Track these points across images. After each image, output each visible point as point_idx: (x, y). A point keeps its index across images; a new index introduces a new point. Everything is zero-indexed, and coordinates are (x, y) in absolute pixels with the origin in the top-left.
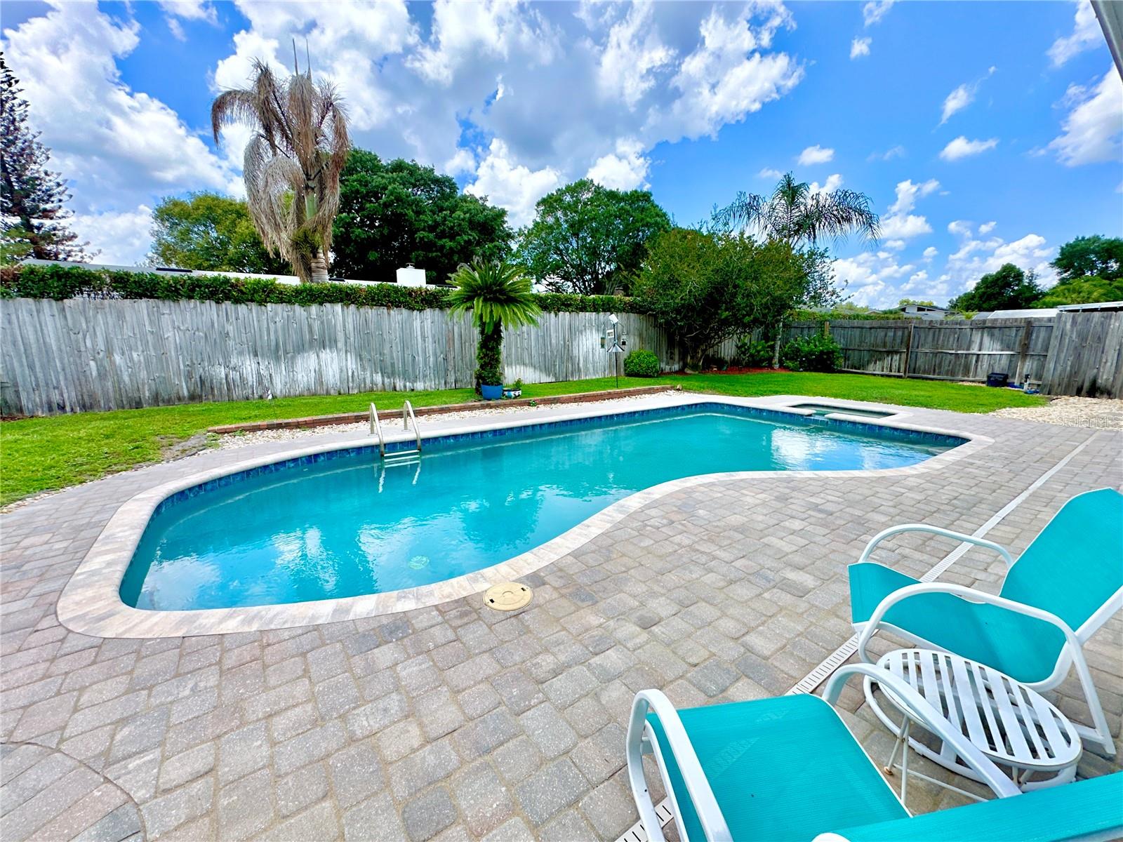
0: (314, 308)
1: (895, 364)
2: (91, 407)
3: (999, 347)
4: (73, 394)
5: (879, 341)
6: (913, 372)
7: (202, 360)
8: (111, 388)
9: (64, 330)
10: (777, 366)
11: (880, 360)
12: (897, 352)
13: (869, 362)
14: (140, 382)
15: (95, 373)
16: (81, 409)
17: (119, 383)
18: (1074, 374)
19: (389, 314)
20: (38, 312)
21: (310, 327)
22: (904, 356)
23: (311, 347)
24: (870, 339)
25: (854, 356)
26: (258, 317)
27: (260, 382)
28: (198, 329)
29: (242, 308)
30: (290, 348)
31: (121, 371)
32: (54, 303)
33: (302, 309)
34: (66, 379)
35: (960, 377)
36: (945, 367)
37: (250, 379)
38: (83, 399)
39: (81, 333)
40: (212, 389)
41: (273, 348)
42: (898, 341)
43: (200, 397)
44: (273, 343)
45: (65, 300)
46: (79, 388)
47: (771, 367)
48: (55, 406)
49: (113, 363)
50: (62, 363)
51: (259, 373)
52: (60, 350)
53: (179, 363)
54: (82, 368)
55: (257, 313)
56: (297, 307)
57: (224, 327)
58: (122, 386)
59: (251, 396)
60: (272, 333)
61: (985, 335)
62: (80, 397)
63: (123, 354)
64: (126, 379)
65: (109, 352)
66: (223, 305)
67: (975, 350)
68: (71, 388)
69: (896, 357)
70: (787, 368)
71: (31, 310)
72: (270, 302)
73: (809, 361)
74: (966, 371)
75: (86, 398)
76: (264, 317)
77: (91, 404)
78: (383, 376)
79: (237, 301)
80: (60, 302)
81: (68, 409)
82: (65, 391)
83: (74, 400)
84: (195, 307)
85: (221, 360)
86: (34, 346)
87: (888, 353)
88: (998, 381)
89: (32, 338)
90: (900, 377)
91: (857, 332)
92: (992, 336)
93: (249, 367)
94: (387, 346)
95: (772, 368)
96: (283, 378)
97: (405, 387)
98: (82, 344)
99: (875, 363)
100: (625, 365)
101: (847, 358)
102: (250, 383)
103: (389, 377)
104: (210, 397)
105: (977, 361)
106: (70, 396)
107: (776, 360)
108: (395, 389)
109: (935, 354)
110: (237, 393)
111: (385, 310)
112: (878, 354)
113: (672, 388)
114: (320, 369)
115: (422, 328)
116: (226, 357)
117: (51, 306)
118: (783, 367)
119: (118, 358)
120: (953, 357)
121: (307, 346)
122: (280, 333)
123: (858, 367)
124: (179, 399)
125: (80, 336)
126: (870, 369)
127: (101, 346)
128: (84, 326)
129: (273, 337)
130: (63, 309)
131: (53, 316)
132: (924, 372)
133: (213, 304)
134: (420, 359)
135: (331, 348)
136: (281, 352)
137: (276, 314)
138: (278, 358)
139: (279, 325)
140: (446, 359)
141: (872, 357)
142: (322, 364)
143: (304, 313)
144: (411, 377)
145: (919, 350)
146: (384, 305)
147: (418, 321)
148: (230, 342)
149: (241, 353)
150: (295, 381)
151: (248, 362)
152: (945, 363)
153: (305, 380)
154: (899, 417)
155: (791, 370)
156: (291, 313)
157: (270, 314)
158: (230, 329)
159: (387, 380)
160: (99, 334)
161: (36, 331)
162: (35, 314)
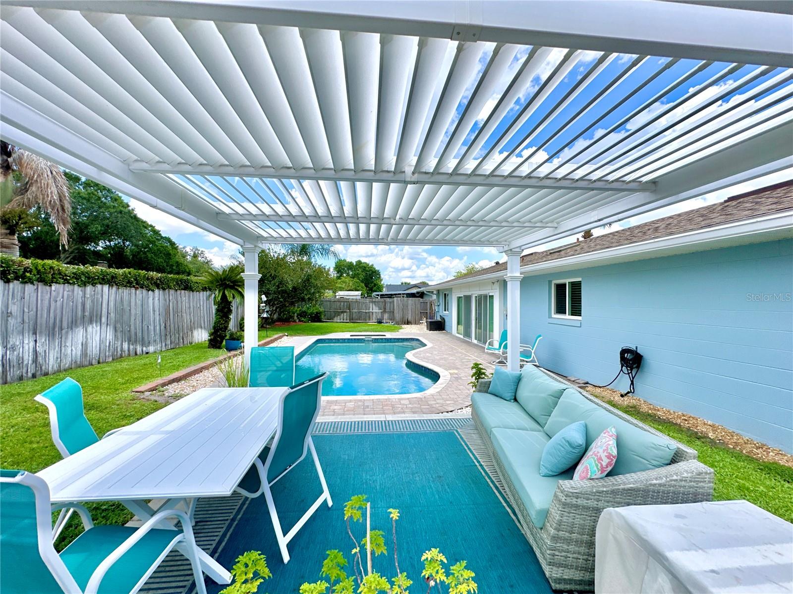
0: (89, 288)
1: (345, 317)
3: (378, 309)
5: (337, 307)
6: (352, 320)
10: (298, 320)
12: (345, 312)
13: (334, 317)
18: (403, 318)
19: (136, 293)
21: (83, 305)
22: (348, 313)
23: (83, 322)
24: (334, 306)
25: (328, 314)
26: (42, 296)
27: (35, 361)
29: (29, 288)
33: (80, 289)
36: (363, 318)
37: (26, 357)
41: (50, 325)
42: (345, 307)
44: (52, 321)
47: (295, 321)
51: (35, 352)
55: (42, 293)
56: (76, 287)
57: (7, 307)
59: (24, 375)
60: (52, 311)
66: (11, 285)
67: (371, 310)
69: (345, 314)
70: (302, 321)
72: (56, 283)
73: (312, 317)
74: (370, 320)
76: (47, 296)
78: (129, 344)
79: (26, 281)
87: (342, 312)
88: (380, 322)
90: (348, 322)
91: (328, 303)
92: (375, 305)
93: (26, 345)
94: (133, 318)
96: (55, 354)
97: (142, 351)
99: (337, 317)
101: (325, 316)
102: (25, 362)
103: (133, 345)
105: (372, 315)
107: (296, 318)
108: (136, 354)
109: (359, 312)
111: (133, 290)
112: (338, 314)
114: (86, 342)
115: (154, 303)
118: (300, 321)
120: (364, 313)
121: (79, 322)
122: (58, 312)
123: (330, 319)
126: (335, 319)
129: (52, 315)
132: (356, 320)
134: (151, 328)
135: (96, 322)
136: (57, 329)
137: (58, 293)
138: (54, 335)
139: (59, 303)
140: (165, 327)
141: (335, 314)
142: (88, 337)
143: (81, 293)
144: (147, 342)
145: (354, 311)
146: (134, 287)
147: (151, 299)
148: (12, 321)
149: (22, 333)
150: (66, 355)
151: (26, 342)
152: (362, 316)
153: (74, 353)
154: (389, 335)
155: (305, 322)
156: (70, 293)
157: (53, 293)
158: (14, 309)
159: (131, 347)
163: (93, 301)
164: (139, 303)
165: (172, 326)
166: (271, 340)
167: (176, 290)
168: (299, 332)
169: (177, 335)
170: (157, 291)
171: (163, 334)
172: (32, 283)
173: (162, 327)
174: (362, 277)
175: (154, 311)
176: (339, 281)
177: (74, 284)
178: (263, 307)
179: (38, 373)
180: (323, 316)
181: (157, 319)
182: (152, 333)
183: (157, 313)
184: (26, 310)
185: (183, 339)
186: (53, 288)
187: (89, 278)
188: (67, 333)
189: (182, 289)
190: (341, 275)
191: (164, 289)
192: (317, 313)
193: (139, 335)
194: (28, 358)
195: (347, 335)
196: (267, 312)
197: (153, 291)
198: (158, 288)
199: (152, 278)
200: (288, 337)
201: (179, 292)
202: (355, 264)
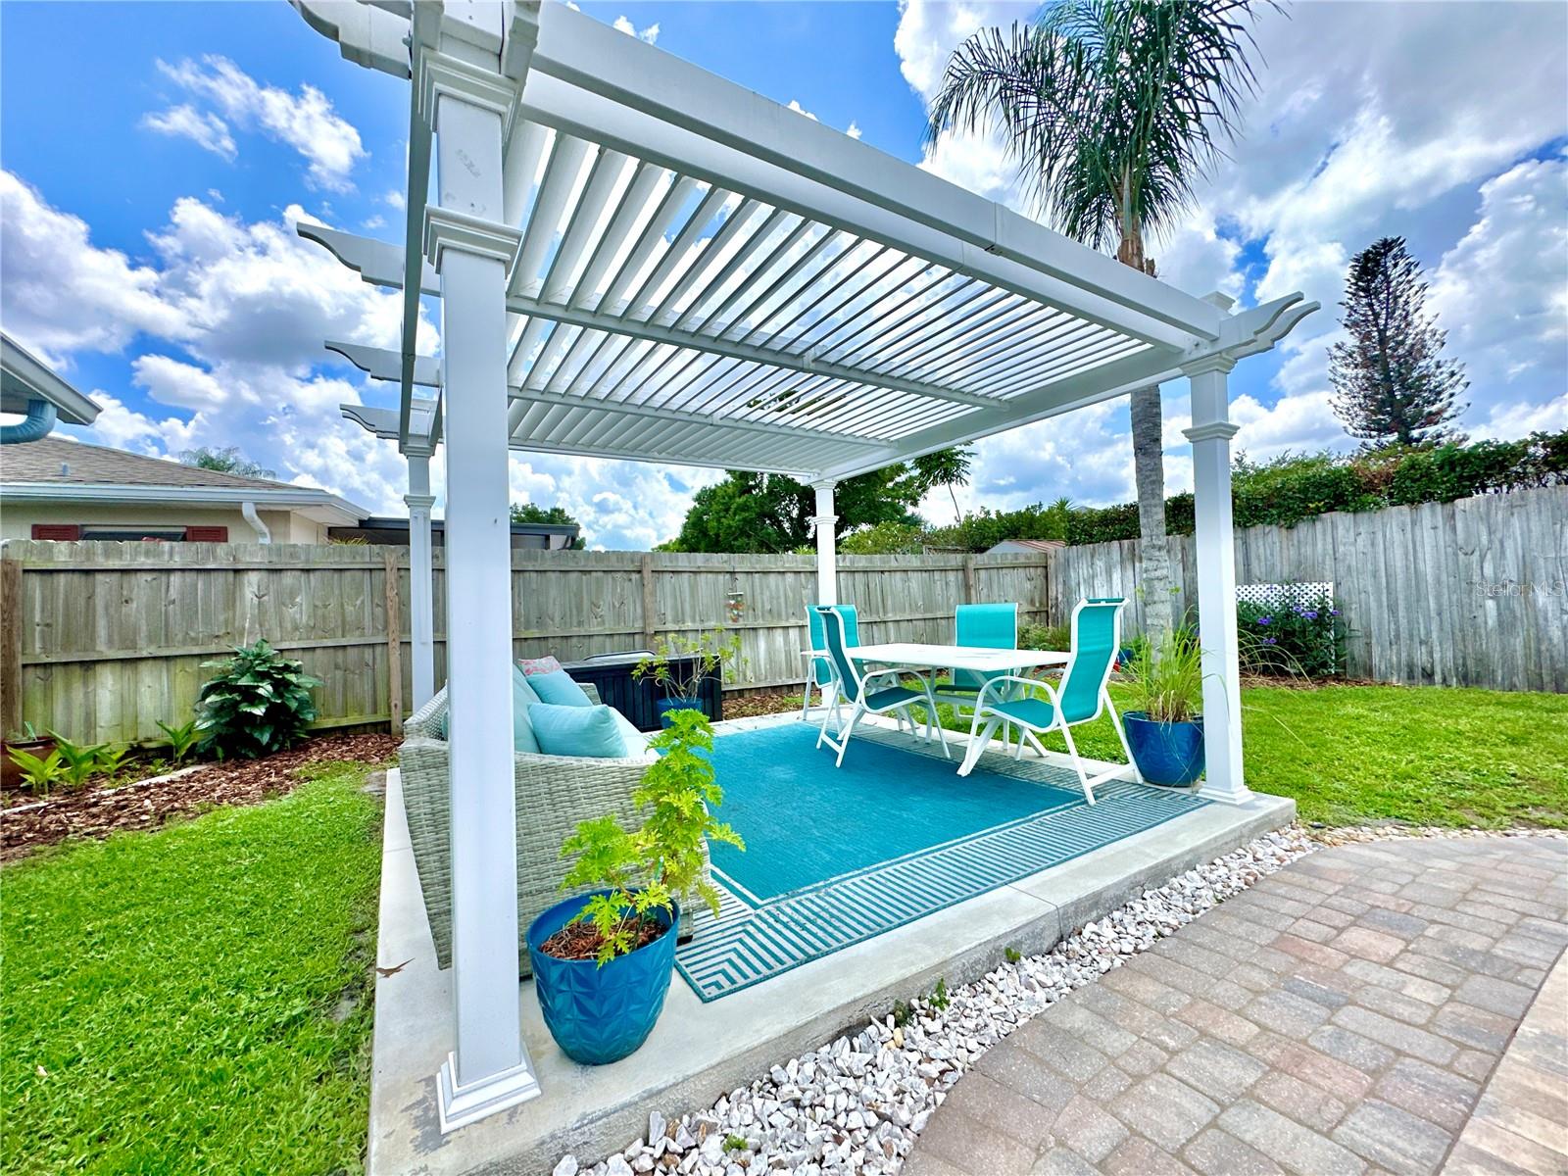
2: (1478, 681)
4: (1450, 654)
8: (1520, 648)
9: (1449, 550)
15: (1491, 622)
16: (1458, 681)
17: (1539, 641)
20: (1414, 523)
31: (1546, 619)
32: (1439, 507)
34: (1441, 629)
38: (1464, 665)
39: (1477, 553)
45: (1458, 501)
46: (1461, 647)
48: (1418, 672)
49: (1530, 603)
50: (1439, 602)
52: (1438, 581)
54: (1471, 612)
58: (1543, 648)
62: (1461, 661)
64: (1555, 633)
65: (1526, 583)
68: (1448, 645)
71: (1404, 523)
75: (1470, 663)
77: (1478, 674)
80: (1448, 506)
81: (1438, 678)
82: (1437, 648)
83: (1450, 664)
86: (1401, 577)
89: (1399, 564)
98: (1476, 571)
106: (1443, 656)
117: (1433, 513)
119: (1542, 597)
125: (1475, 557)
127: (1512, 572)
128: (1484, 539)
130: (1453, 516)
131: (1435, 528)
160: (1509, 553)
161: (1406, 554)
162: (1409, 528)
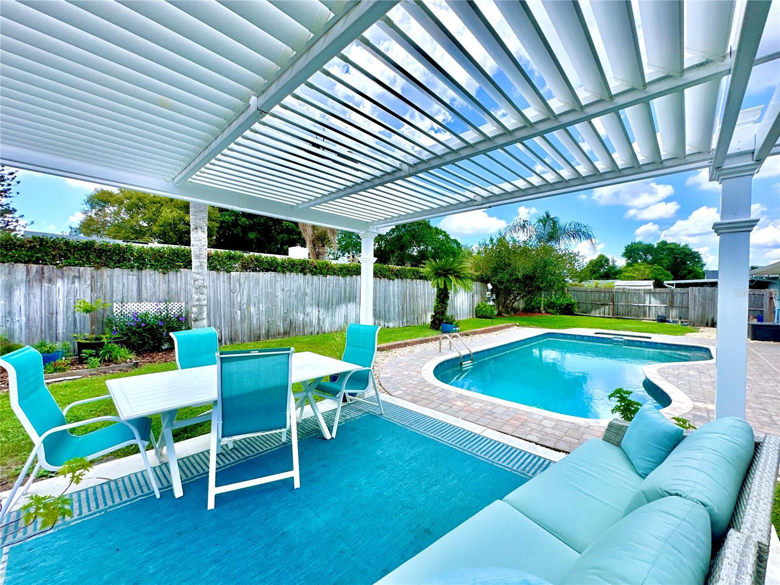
0: (348, 278)
1: (607, 311)
2: (235, 341)
3: (659, 303)
4: (227, 332)
5: (596, 298)
6: (617, 315)
7: (293, 310)
8: (246, 327)
9: (228, 291)
10: (544, 312)
11: (598, 308)
12: (607, 305)
13: (591, 310)
14: (261, 324)
15: (239, 318)
16: (229, 342)
17: (251, 324)
19: (380, 282)
20: (217, 279)
21: (345, 289)
22: (611, 307)
23: (345, 301)
24: (591, 297)
25: (583, 307)
27: (319, 324)
28: (293, 291)
29: (315, 277)
30: (334, 302)
31: (253, 317)
32: (226, 273)
33: (343, 278)
34: (225, 322)
35: (642, 318)
36: (633, 313)
37: (314, 321)
38: (231, 335)
40: (295, 328)
41: (327, 302)
42: (607, 298)
43: (289, 332)
44: (327, 299)
45: (232, 273)
46: (230, 328)
47: (540, 312)
49: (249, 312)
50: (224, 312)
51: (319, 317)
52: (224, 303)
53: (281, 311)
54: (233, 315)
55: (322, 281)
56: (340, 277)
57: (305, 289)
58: (252, 326)
59: (313, 332)
60: (327, 293)
61: (652, 296)
63: (255, 306)
64: (255, 322)
65: (249, 305)
66: (307, 276)
67: (647, 304)
68: (226, 328)
69: (607, 307)
70: (549, 313)
71: (214, 279)
72: (329, 274)
73: (561, 309)
74: (645, 315)
75: (233, 334)
76: (325, 284)
77: (235, 338)
78: (375, 319)
79: (314, 274)
80: (229, 274)
81: (223, 342)
82: (223, 330)
83: (227, 336)
84: (293, 277)
85: (302, 310)
86: (212, 301)
87: (602, 305)
88: (662, 320)
90: (611, 318)
91: (584, 293)
92: (655, 297)
93: (314, 313)
94: (378, 300)
95: (542, 313)
96: (329, 321)
97: (385, 325)
98: (235, 300)
99: (596, 310)
100: (476, 311)
101: (579, 308)
102: (314, 324)
104: (294, 333)
105: (649, 310)
106: (225, 333)
107: (542, 309)
109: (628, 306)
110: (308, 330)
111: (378, 279)
112: (596, 305)
113: (516, 325)
114: (347, 315)
115: (394, 290)
116: (304, 308)
117: (224, 275)
118: (547, 312)
119: (252, 309)
120: (637, 307)
121: (342, 301)
122: (331, 293)
123: (586, 312)
124: (279, 334)
125: (235, 294)
126: (593, 313)
127: (245, 301)
128: (238, 288)
129: (327, 295)
130: (230, 278)
131: (224, 282)
132: (623, 315)
133: (302, 275)
134: (392, 308)
135: (353, 302)
136: (330, 305)
137: (330, 282)
138: (328, 309)
139: (331, 288)
140: (403, 309)
141: (593, 307)
142: (348, 311)
143: (343, 281)
144: (388, 319)
145: (619, 304)
146: (378, 277)
147: (392, 286)
148: (307, 298)
149: (312, 305)
150: (335, 322)
151: (314, 311)
152: (633, 311)
153: (340, 321)
154: (656, 338)
155: (552, 314)
156: (337, 281)
157: (328, 281)
158: (308, 290)
159: (377, 321)
160: (245, 293)
161: (214, 291)
162: (215, 281)
163: (351, 287)
164: (383, 289)
165: (408, 308)
166: (494, 328)
167: (413, 279)
168: (534, 323)
169: (412, 316)
170: (396, 280)
171: (401, 314)
172: (316, 275)
173: (400, 309)
174: (666, 262)
175: (394, 295)
176: (631, 268)
177: (338, 275)
178: (488, 295)
179: (320, 332)
180: (576, 309)
181: (396, 302)
182: (392, 312)
183: (396, 297)
184: (314, 292)
185: (417, 319)
186: (328, 278)
187: (348, 271)
188: (336, 307)
189: (418, 279)
190: (635, 261)
191: (402, 279)
192: (568, 304)
193: (382, 312)
194: (315, 322)
195: (590, 332)
196: (493, 300)
197: (393, 280)
198: (397, 278)
199: (392, 271)
200: (519, 328)
201: (415, 280)
202: (655, 246)
